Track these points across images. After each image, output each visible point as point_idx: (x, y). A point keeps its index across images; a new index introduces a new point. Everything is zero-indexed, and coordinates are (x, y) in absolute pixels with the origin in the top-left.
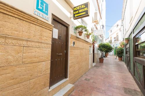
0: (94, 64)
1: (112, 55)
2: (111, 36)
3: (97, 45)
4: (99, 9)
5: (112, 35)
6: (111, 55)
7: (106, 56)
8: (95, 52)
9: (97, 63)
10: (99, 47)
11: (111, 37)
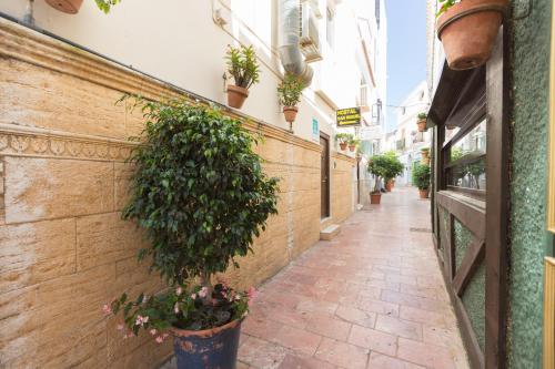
0: (360, 206)
1: (407, 186)
2: (403, 127)
3: (365, 162)
4: (369, 67)
5: (405, 122)
6: (401, 187)
7: (387, 188)
8: (362, 177)
9: (365, 204)
10: (371, 165)
11: (403, 131)
